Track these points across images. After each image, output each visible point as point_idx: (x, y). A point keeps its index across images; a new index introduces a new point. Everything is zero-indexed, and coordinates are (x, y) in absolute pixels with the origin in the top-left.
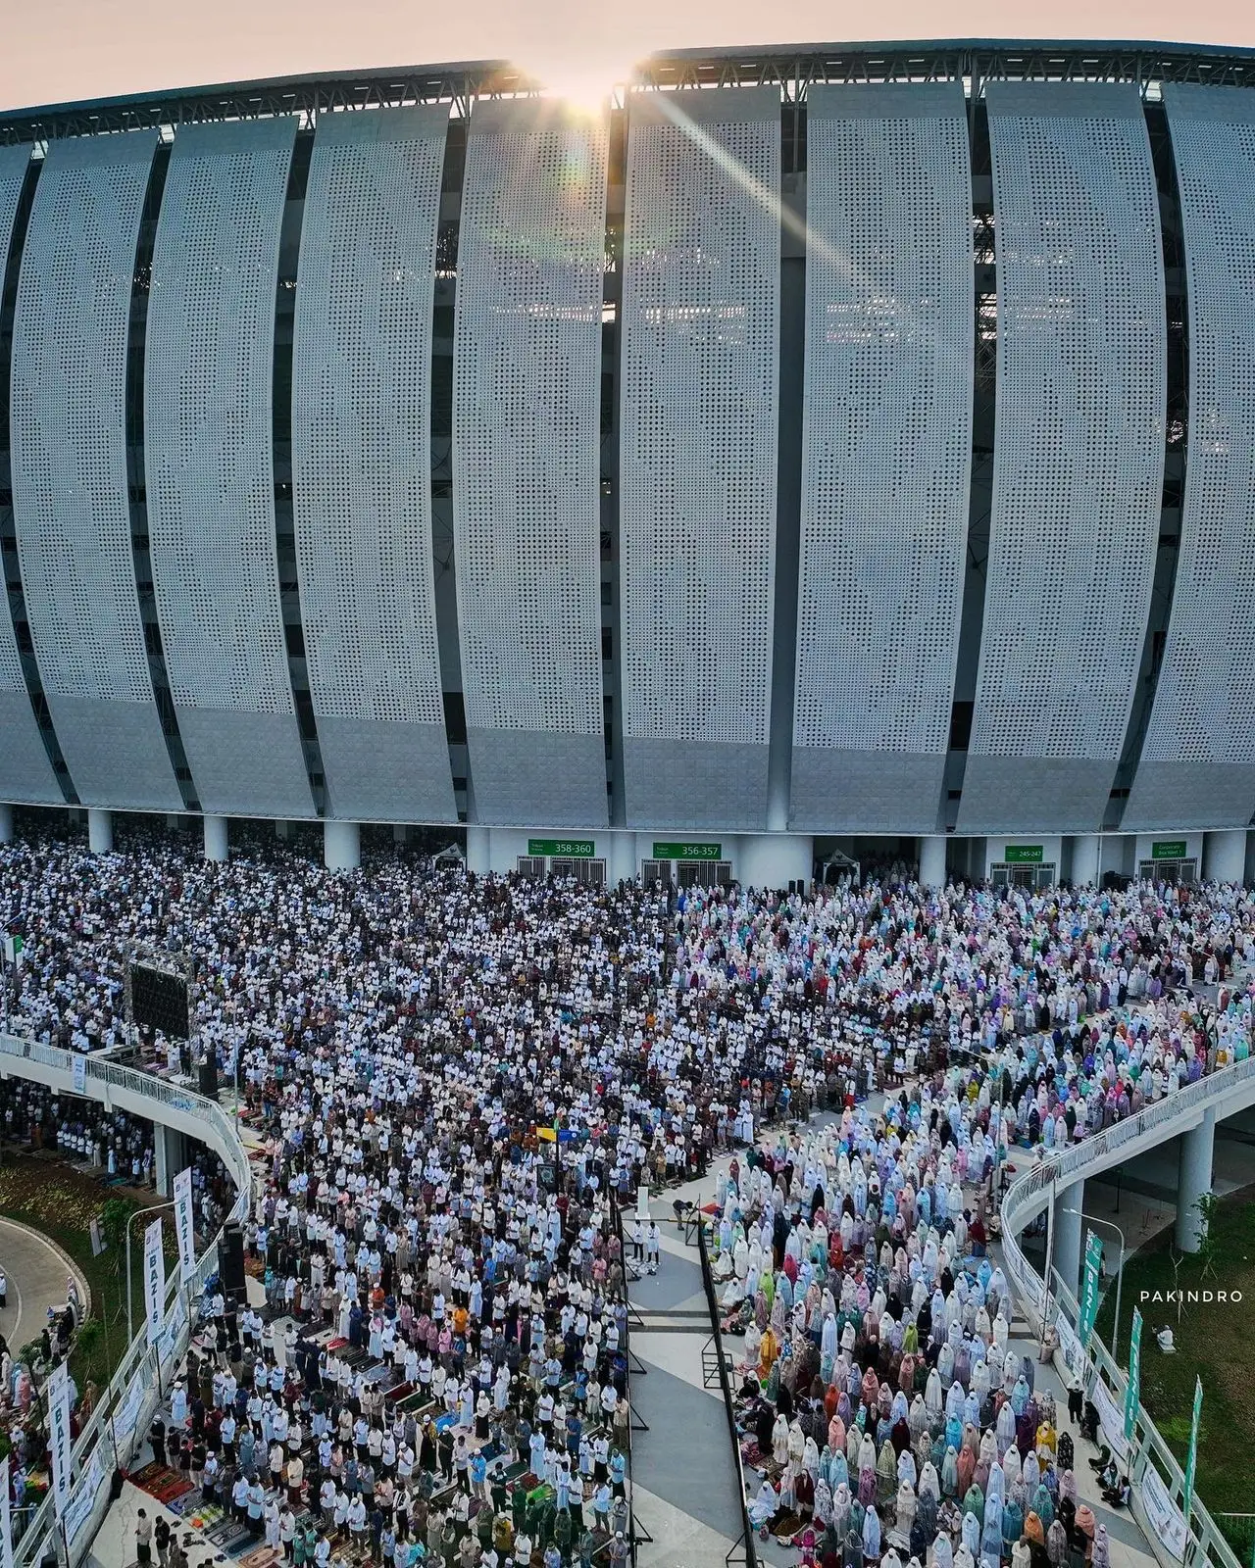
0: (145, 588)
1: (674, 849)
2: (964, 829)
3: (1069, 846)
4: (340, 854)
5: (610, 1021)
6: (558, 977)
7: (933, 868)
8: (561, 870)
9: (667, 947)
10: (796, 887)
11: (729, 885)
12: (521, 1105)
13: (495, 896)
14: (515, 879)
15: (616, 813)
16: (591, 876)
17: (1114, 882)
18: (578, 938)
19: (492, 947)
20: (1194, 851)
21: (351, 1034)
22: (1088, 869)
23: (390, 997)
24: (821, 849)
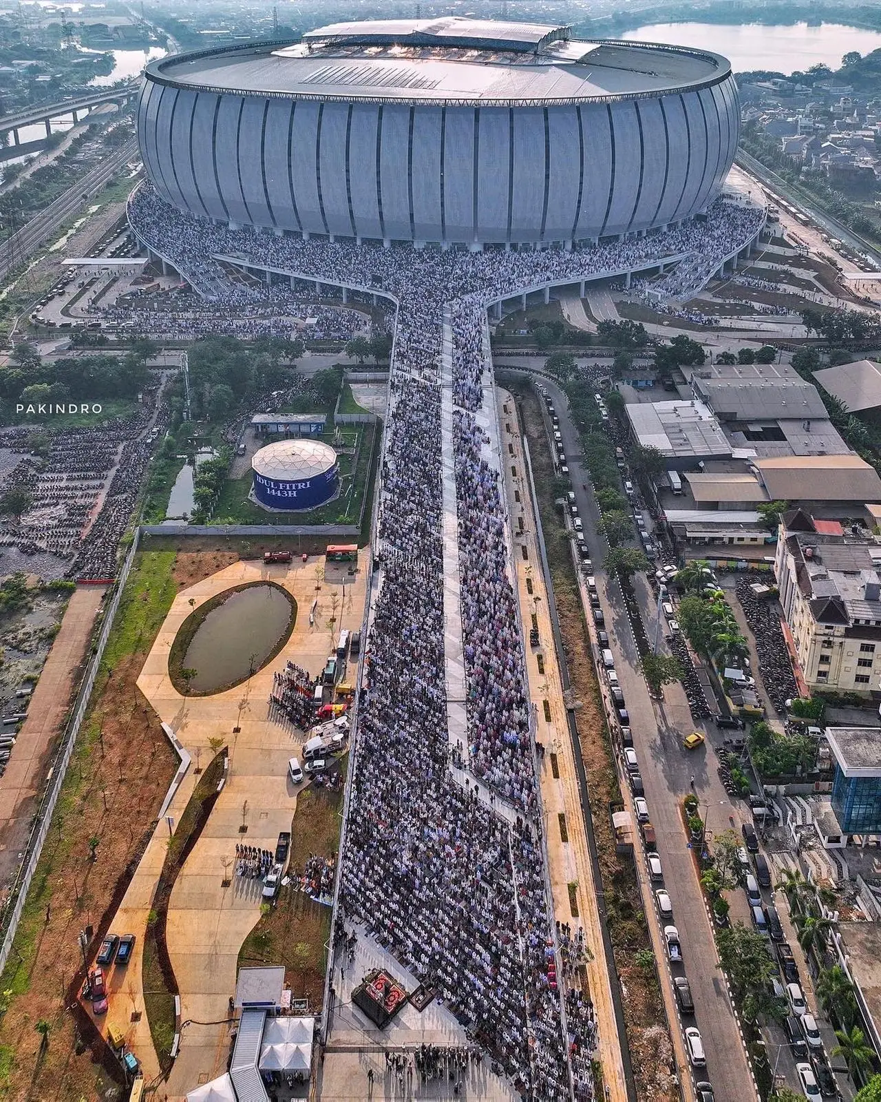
0: (348, 190)
1: (456, 244)
2: (514, 241)
3: (535, 244)
4: (387, 244)
5: (442, 280)
6: (434, 273)
7: (508, 248)
8: (433, 248)
9: (452, 266)
10: (480, 252)
11: (467, 251)
12: (430, 292)
13: (420, 255)
14: (424, 249)
15: (444, 238)
16: (439, 251)
17: (543, 250)
18: (437, 265)
19: (422, 267)
20: (562, 243)
21: (403, 282)
22: (539, 248)
23: (407, 277)
24: (485, 245)
